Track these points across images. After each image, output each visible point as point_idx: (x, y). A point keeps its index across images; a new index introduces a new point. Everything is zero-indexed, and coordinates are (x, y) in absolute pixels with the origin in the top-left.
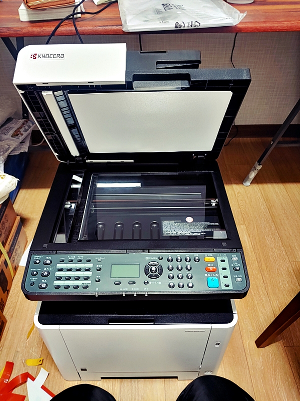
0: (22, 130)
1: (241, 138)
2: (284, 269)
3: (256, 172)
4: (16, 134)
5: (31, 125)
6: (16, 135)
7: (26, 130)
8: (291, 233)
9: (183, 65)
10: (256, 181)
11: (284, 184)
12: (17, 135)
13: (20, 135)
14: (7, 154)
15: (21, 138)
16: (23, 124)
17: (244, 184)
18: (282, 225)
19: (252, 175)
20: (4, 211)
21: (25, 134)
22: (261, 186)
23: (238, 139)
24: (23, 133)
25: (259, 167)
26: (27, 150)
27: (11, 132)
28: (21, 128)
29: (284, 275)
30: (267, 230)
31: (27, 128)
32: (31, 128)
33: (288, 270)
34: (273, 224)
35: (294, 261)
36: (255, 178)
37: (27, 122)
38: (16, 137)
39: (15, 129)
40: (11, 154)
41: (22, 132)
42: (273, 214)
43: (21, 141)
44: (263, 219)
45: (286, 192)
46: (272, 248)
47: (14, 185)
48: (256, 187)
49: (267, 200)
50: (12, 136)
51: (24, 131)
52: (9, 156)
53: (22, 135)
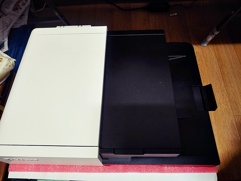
1: (201, 1)
2: (229, 121)
4: (16, 8)
13: (19, 9)
17: (202, 45)
25: (217, 33)
26: (26, 23)
27: (12, 6)
28: (19, 2)
31: (24, 1)
35: (238, 115)
38: (17, 11)
39: (14, 3)
40: (14, 27)
41: (21, 6)
48: (211, 47)
49: (219, 59)
50: (13, 10)
52: (11, 29)
53: (21, 9)
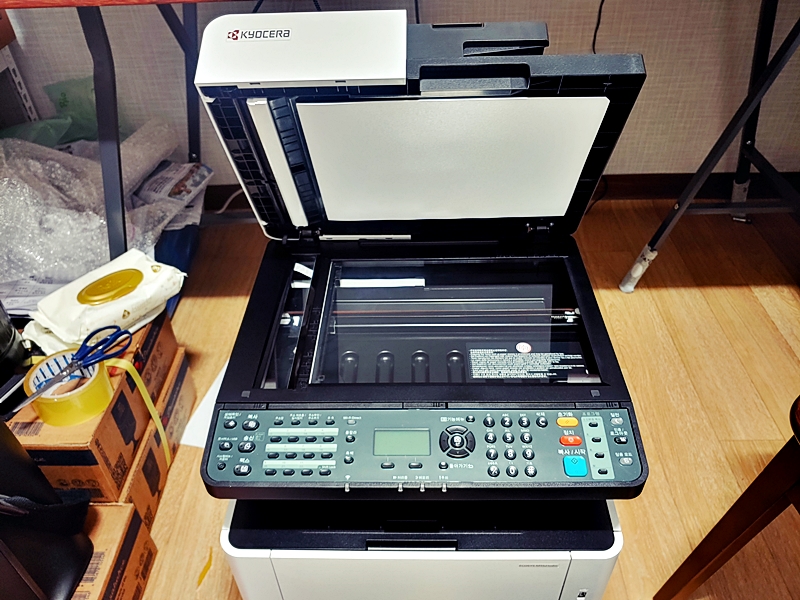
0: (189, 183)
1: (612, 201)
2: (708, 454)
3: (646, 264)
4: (177, 190)
5: (206, 173)
6: (176, 192)
7: (196, 184)
8: (718, 384)
9: (514, 48)
10: (646, 282)
11: (702, 290)
12: (180, 192)
13: (184, 193)
14: (160, 227)
15: (187, 198)
16: (191, 171)
17: (622, 288)
18: (701, 369)
19: (639, 271)
20: (157, 336)
21: (195, 191)
22: (655, 293)
23: (607, 201)
24: (192, 188)
25: (652, 256)
26: (198, 221)
27: (168, 187)
28: (186, 178)
29: (708, 467)
30: (670, 377)
31: (198, 178)
32: (207, 180)
33: (715, 456)
34: (682, 365)
35: (728, 438)
36: (644, 276)
37: (198, 167)
38: (178, 196)
39: (174, 182)
40: (168, 229)
41: (189, 187)
42: (682, 348)
43: (186, 204)
44: (661, 356)
45: (706, 305)
46: (682, 414)
47: (177, 285)
48: (646, 294)
49: (668, 320)
50: (170, 195)
51: (192, 185)
52: (163, 231)
53: (189, 192)
